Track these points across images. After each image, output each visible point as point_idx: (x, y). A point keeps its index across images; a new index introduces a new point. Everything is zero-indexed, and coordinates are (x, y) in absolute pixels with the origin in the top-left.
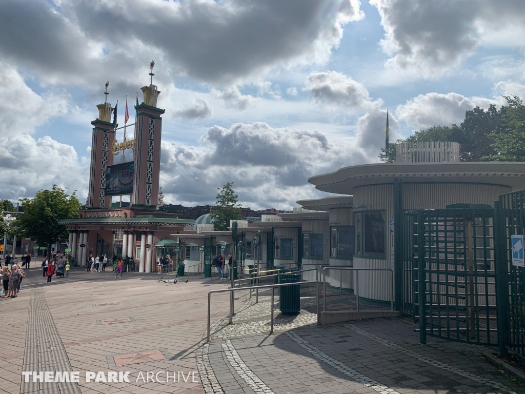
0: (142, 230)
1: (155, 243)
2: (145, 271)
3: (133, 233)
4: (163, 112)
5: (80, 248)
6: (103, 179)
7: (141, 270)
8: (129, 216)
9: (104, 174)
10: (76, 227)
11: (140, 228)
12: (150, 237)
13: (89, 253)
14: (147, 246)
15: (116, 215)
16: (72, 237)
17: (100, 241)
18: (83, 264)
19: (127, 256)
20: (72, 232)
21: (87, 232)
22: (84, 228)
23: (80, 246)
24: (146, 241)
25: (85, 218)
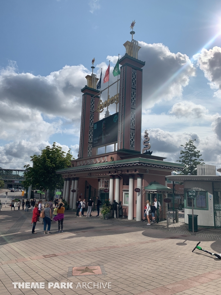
0: (130, 173)
1: (145, 187)
2: (134, 218)
3: (119, 177)
4: (143, 64)
5: (71, 193)
6: (91, 135)
7: (130, 218)
8: (115, 159)
9: (91, 131)
10: (69, 176)
11: (128, 171)
12: (139, 180)
13: (79, 197)
14: (136, 190)
15: (102, 161)
16: (66, 184)
17: (88, 187)
18: (74, 207)
19: (114, 201)
20: (66, 180)
21: (77, 179)
22: (75, 175)
23: (72, 191)
24: (134, 184)
25: (76, 166)
